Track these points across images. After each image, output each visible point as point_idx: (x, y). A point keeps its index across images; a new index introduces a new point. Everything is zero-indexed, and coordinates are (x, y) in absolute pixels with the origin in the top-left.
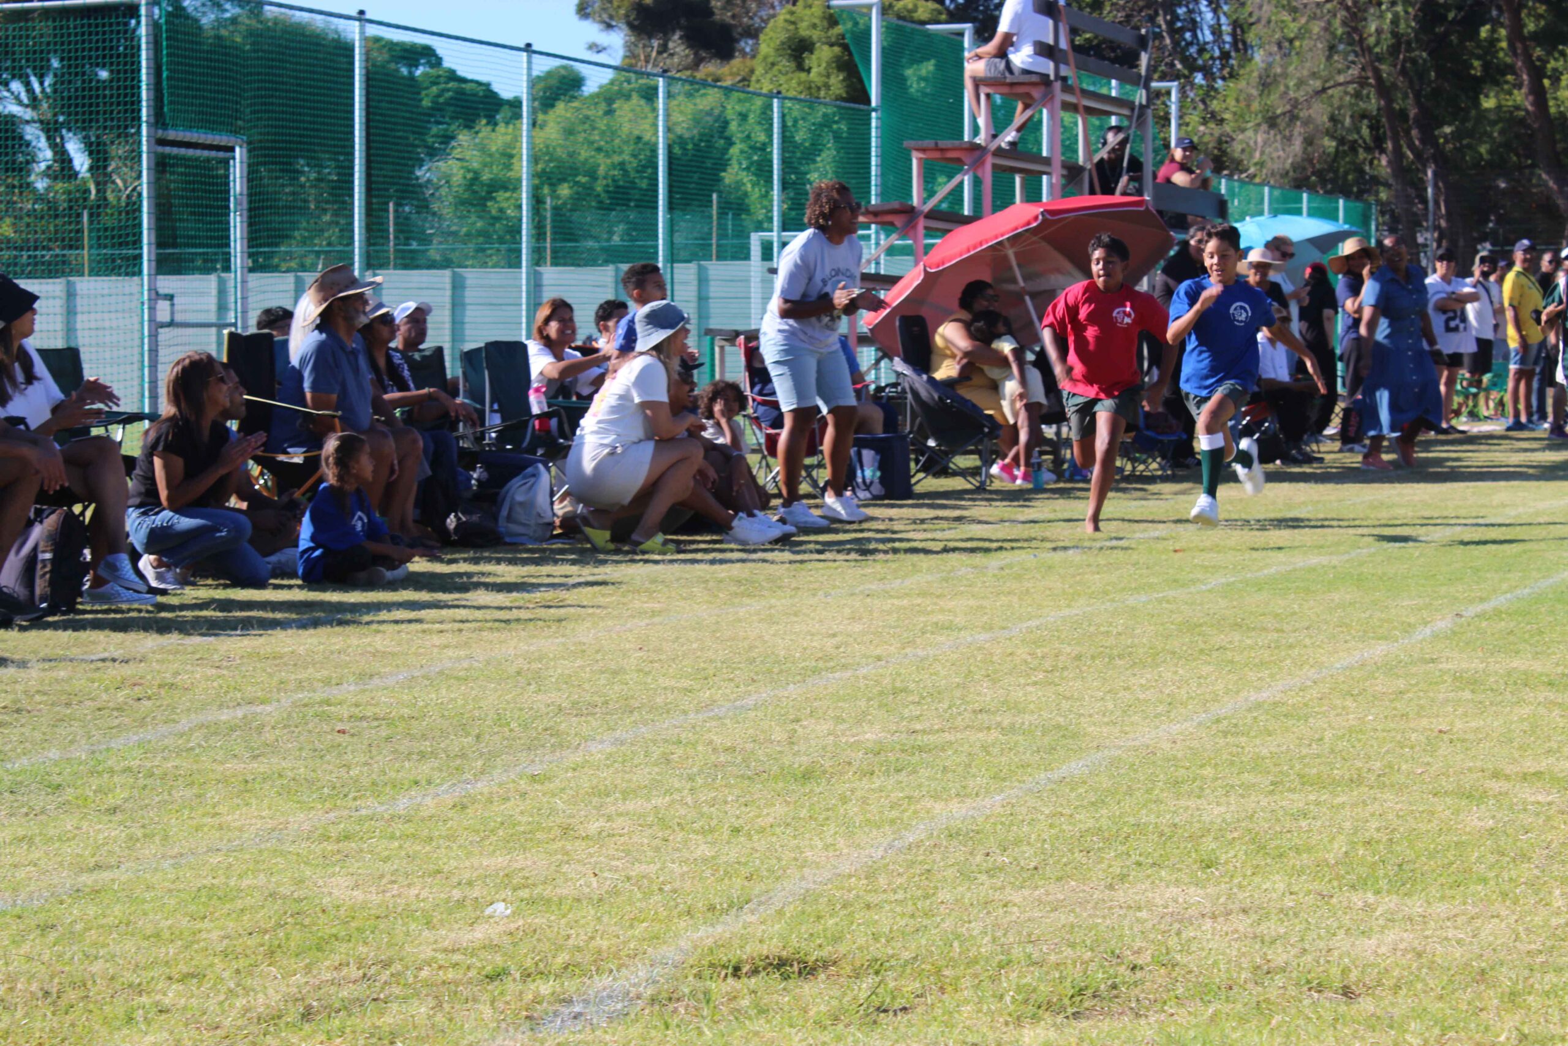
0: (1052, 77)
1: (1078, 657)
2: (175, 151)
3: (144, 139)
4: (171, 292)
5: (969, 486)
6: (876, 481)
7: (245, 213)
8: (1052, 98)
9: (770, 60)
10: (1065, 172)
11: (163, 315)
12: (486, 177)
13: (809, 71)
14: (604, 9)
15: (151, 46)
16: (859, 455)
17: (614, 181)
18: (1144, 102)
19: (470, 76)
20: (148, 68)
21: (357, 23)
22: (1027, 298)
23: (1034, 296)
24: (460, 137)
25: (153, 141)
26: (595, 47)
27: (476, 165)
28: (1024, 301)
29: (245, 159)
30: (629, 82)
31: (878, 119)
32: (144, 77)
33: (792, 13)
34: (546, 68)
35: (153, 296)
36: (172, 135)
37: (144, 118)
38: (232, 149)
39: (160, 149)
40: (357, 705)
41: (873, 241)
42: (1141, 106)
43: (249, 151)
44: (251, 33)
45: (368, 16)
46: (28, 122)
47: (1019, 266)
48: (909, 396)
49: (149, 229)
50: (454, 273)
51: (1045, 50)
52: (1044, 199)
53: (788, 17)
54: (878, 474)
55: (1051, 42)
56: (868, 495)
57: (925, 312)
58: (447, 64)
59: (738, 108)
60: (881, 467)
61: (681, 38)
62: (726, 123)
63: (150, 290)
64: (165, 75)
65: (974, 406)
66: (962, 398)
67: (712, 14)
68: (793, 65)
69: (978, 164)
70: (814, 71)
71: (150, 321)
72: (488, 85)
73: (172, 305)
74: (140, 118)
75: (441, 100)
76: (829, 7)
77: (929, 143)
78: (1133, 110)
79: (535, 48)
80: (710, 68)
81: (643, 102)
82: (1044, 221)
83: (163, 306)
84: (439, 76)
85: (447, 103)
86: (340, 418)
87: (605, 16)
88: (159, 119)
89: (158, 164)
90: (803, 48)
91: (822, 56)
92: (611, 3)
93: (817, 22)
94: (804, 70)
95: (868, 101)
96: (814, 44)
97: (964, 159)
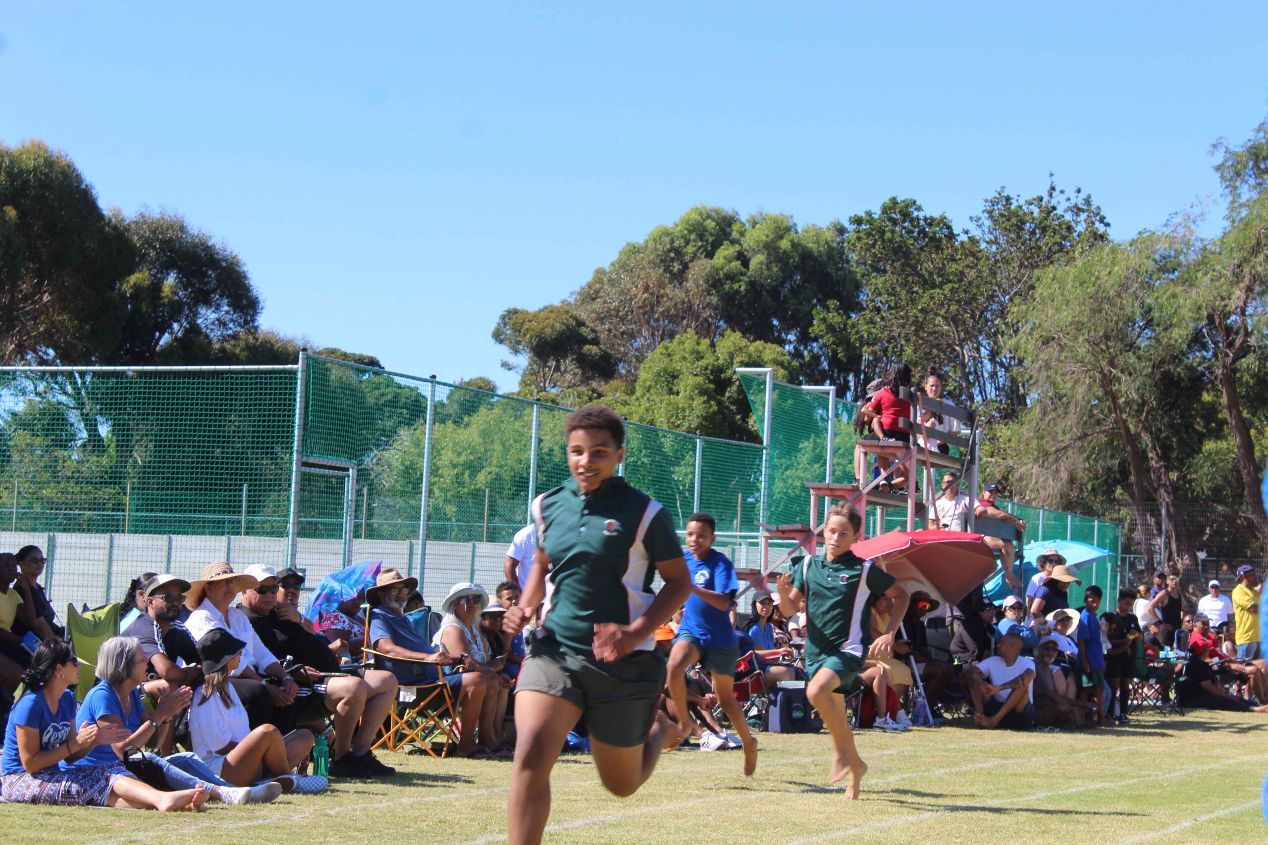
0: (911, 443)
2: (313, 470)
3: (294, 462)
4: (304, 567)
7: (353, 514)
8: (910, 458)
9: (648, 383)
13: (678, 394)
14: (513, 337)
15: (303, 399)
19: (403, 384)
20: (300, 414)
21: (430, 384)
24: (402, 433)
25: (300, 464)
26: (506, 365)
27: (410, 455)
29: (355, 477)
30: (531, 395)
31: (767, 454)
32: (297, 421)
33: (666, 348)
36: (312, 459)
37: (295, 448)
38: (347, 470)
39: (304, 469)
42: (968, 462)
43: (358, 471)
45: (438, 379)
52: (909, 532)
53: (662, 352)
58: (388, 373)
61: (573, 360)
64: (310, 419)
67: (598, 343)
69: (857, 500)
70: (681, 395)
74: (292, 448)
75: (382, 401)
78: (963, 465)
80: (595, 385)
82: (910, 546)
84: (381, 382)
85: (384, 405)
87: (514, 343)
88: (305, 449)
89: (303, 479)
90: (675, 375)
91: (688, 383)
92: (520, 331)
93: (687, 355)
94: (673, 394)
95: (761, 442)
96: (683, 374)
97: (847, 496)
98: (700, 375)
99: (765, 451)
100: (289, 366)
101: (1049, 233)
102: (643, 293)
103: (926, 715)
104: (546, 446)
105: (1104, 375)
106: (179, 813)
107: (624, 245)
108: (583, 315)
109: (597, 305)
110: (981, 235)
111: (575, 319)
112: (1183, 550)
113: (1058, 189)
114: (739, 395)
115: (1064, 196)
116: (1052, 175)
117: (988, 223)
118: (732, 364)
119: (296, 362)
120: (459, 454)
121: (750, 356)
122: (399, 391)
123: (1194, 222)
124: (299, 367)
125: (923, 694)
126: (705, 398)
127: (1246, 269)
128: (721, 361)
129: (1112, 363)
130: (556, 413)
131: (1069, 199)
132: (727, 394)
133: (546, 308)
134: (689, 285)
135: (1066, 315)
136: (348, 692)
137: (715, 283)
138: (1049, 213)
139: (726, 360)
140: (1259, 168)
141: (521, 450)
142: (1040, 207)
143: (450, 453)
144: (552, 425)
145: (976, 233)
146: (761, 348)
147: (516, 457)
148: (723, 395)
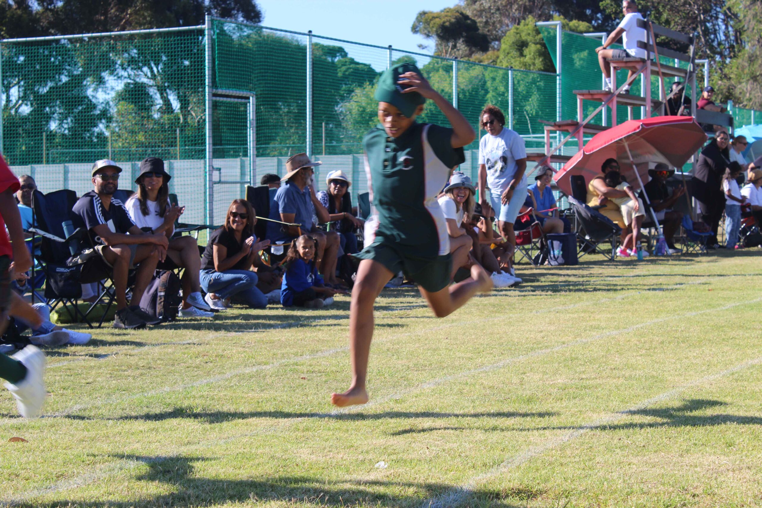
0: (646, 58)
1: (662, 343)
2: (221, 99)
3: (207, 94)
4: (219, 167)
5: (606, 259)
6: (560, 256)
7: (255, 129)
8: (646, 69)
9: (507, 51)
10: (653, 105)
11: (216, 178)
12: (368, 110)
13: (525, 56)
14: (425, 28)
15: (210, 49)
16: (552, 244)
17: (431, 111)
18: (692, 70)
19: (361, 62)
20: (209, 60)
21: (308, 37)
22: (634, 167)
23: (637, 165)
24: (356, 91)
25: (211, 95)
26: (420, 46)
27: (364, 104)
28: (633, 168)
29: (255, 103)
31: (560, 79)
32: (207, 64)
33: (517, 29)
34: (398, 57)
35: (211, 168)
36: (220, 91)
37: (207, 84)
38: (249, 98)
39: (214, 98)
40: (310, 366)
41: (558, 139)
42: (690, 72)
43: (257, 99)
44: (257, 43)
45: (313, 33)
46: (151, 86)
47: (630, 150)
48: (576, 214)
49: (209, 137)
50: (354, 156)
51: (643, 45)
52: (642, 118)
53: (515, 31)
54: (561, 253)
55: (646, 41)
56: (556, 263)
57: (583, 173)
58: (350, 56)
59: (491, 75)
60: (563, 249)
61: (463, 41)
62: (485, 82)
63: (209, 166)
64: (217, 63)
65: (608, 219)
66: (602, 216)
67: (477, 29)
68: (518, 54)
69: (610, 101)
70: (528, 57)
71: (209, 181)
72: (369, 65)
73: (220, 173)
74: (205, 84)
75: (347, 73)
76: (536, 26)
77: (585, 91)
78: (686, 74)
79: (393, 47)
80: (477, 56)
81: (444, 73)
82: (643, 128)
83: (216, 174)
84: (346, 62)
85: (349, 75)
86: (300, 227)
87: (426, 31)
88: (214, 84)
89: (213, 106)
90: (523, 45)
91: (531, 49)
92: (429, 24)
93: (529, 32)
94: (523, 56)
95: (555, 71)
96: (528, 43)
97: (603, 98)
98: (540, 44)
99: (558, 78)
100: (199, 27)
108: (469, 13)
111: (462, 14)
119: (204, 23)
121: (570, 30)
122: (357, 66)
124: (206, 26)
125: (662, 233)
126: (543, 58)
133: (445, 9)
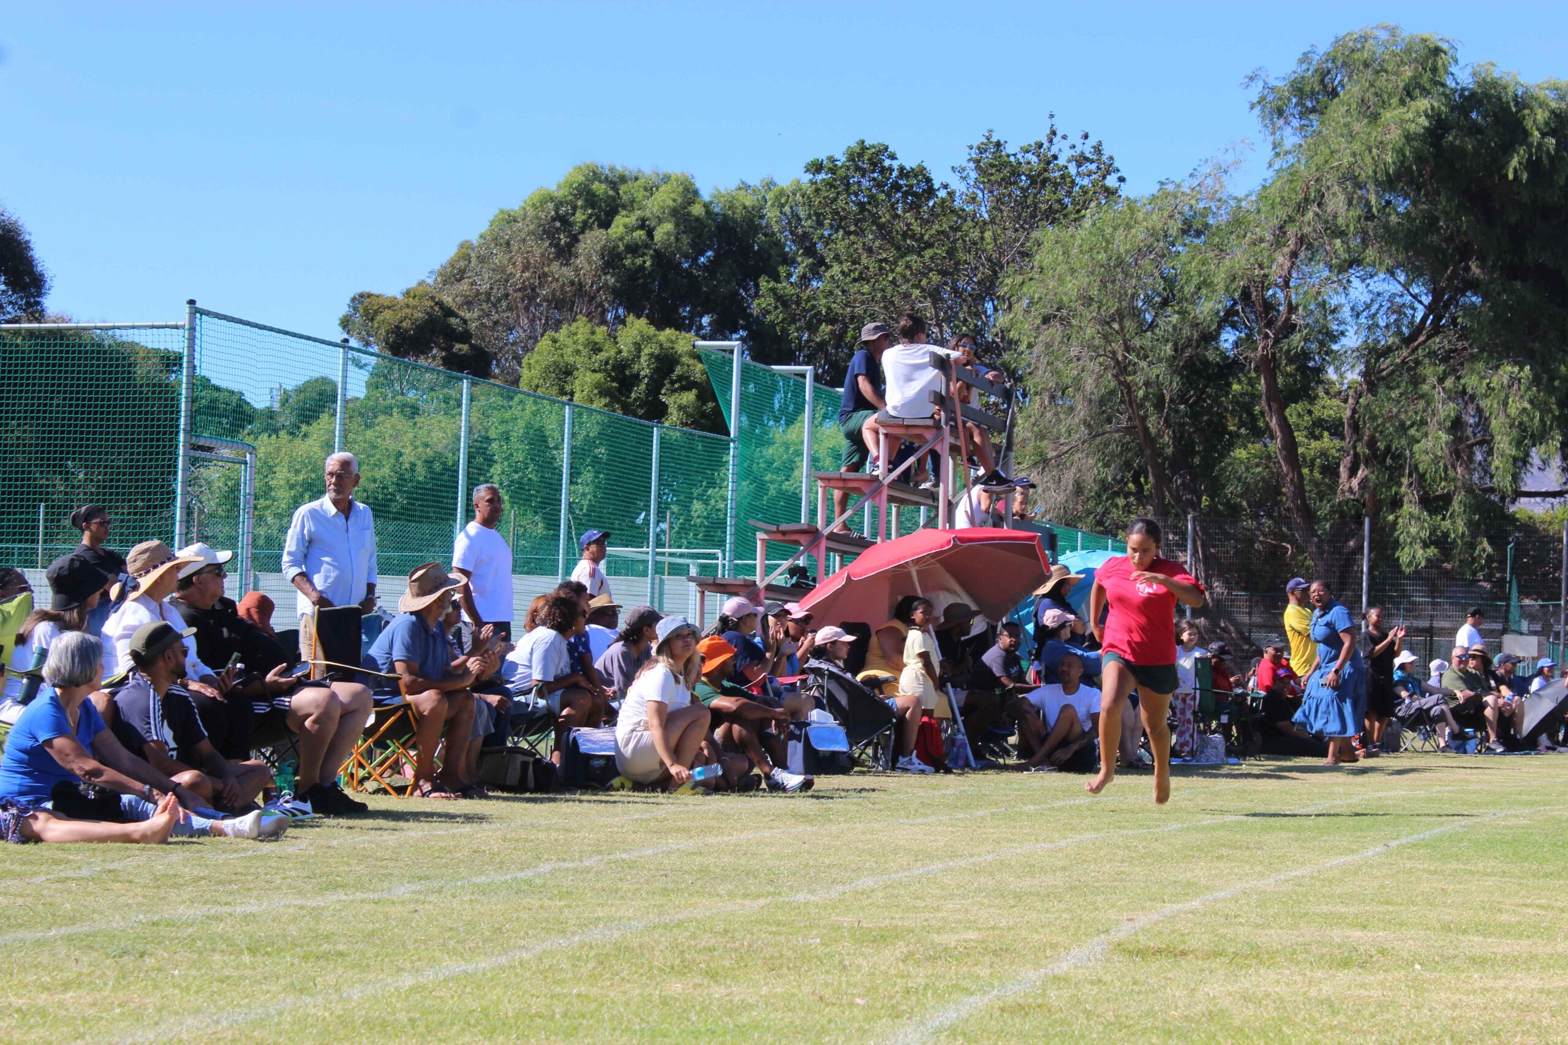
0: (943, 422)
3: (181, 444)
8: (943, 440)
13: (572, 394)
15: (191, 365)
20: (188, 383)
21: (341, 350)
25: (188, 445)
31: (735, 448)
33: (555, 341)
36: (201, 442)
37: (182, 427)
39: (192, 453)
49: (181, 522)
53: (552, 343)
55: (943, 393)
69: (873, 494)
72: (240, 394)
74: (178, 426)
76: (694, 346)
82: (954, 546)
87: (364, 334)
88: (193, 428)
90: (567, 372)
91: (585, 382)
93: (581, 348)
94: (566, 394)
95: (728, 434)
96: (578, 369)
97: (863, 488)
98: (600, 371)
99: (732, 445)
101: (1049, 187)
102: (523, 272)
103: (967, 757)
104: (408, 458)
105: (1118, 362)
106: (142, 845)
107: (497, 212)
109: (464, 286)
110: (964, 189)
111: (438, 303)
112: (1212, 577)
113: (1059, 134)
114: (647, 396)
115: (1069, 142)
116: (1052, 116)
117: (974, 175)
118: (639, 357)
120: (297, 472)
121: (661, 345)
122: (216, 395)
123: (1226, 172)
125: (962, 729)
126: (607, 400)
127: (1292, 231)
128: (625, 354)
129: (1128, 349)
130: (417, 419)
131: (1074, 147)
132: (633, 395)
133: (407, 291)
134: (580, 261)
135: (1071, 288)
136: (318, 706)
137: (611, 259)
138: (1049, 163)
139: (629, 352)
140: (1303, 105)
141: (375, 465)
142: (1038, 156)
143: (285, 470)
144: (411, 435)
145: (958, 186)
146: (674, 338)
147: (369, 475)
148: (629, 397)
